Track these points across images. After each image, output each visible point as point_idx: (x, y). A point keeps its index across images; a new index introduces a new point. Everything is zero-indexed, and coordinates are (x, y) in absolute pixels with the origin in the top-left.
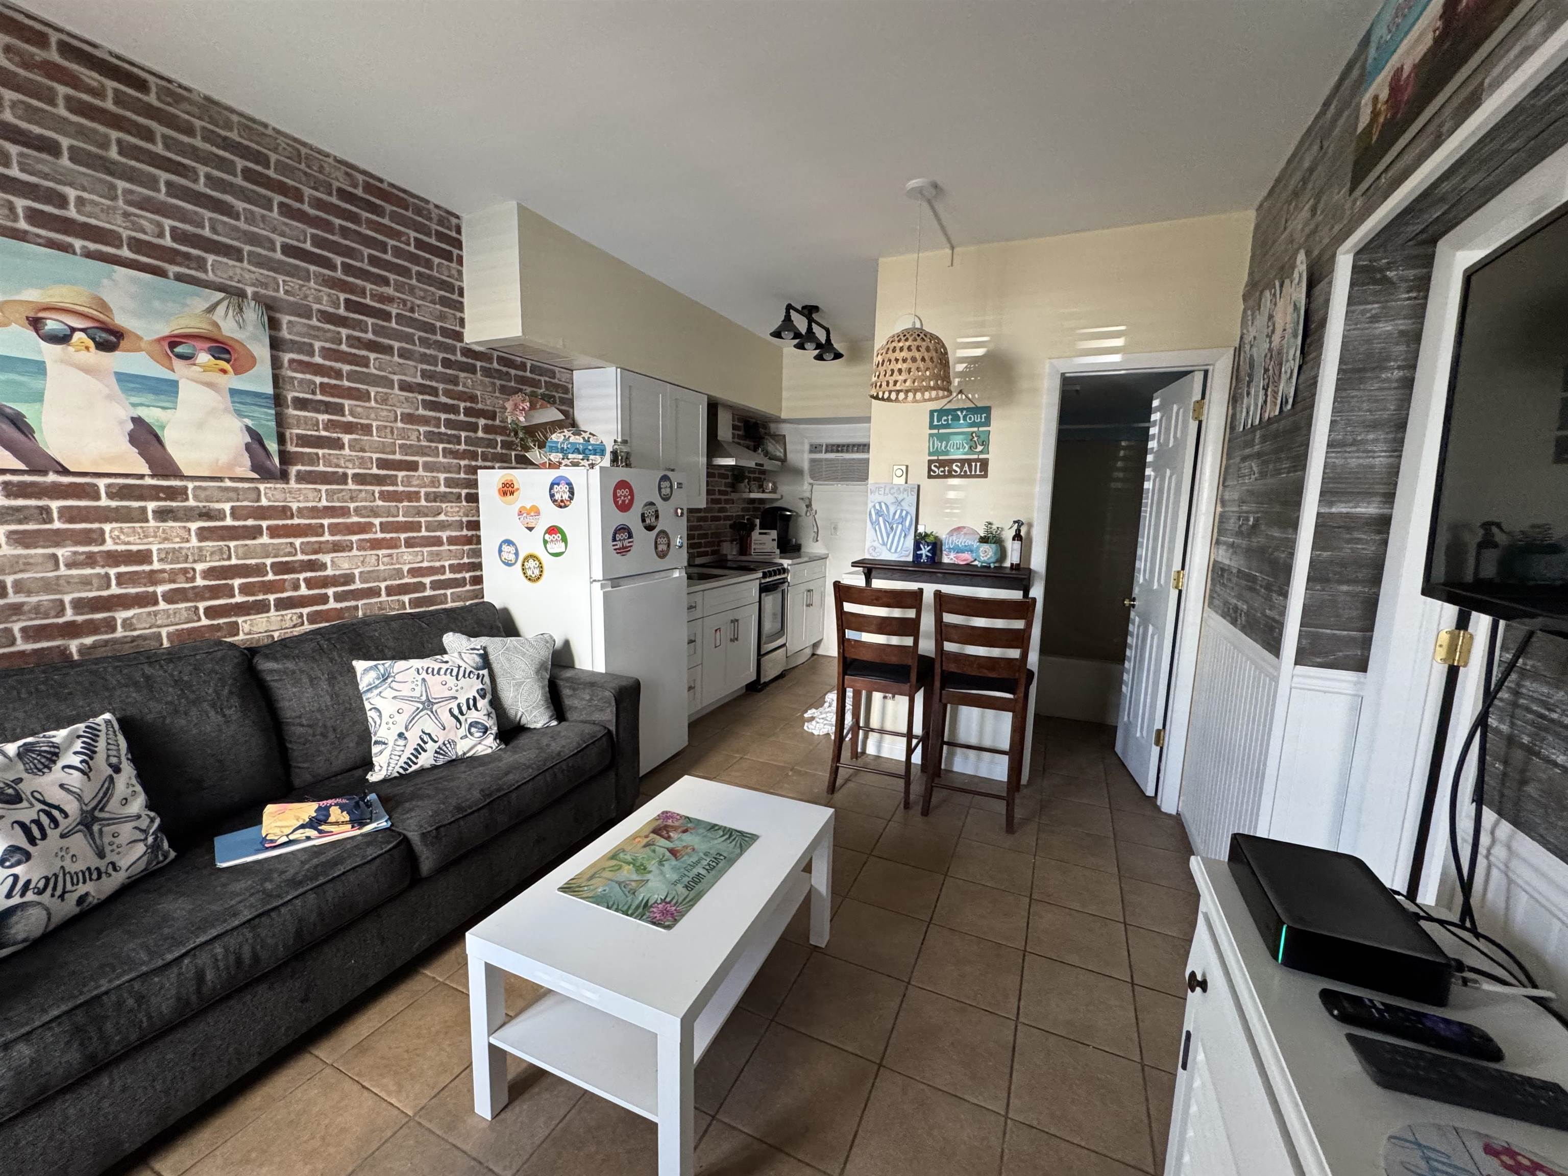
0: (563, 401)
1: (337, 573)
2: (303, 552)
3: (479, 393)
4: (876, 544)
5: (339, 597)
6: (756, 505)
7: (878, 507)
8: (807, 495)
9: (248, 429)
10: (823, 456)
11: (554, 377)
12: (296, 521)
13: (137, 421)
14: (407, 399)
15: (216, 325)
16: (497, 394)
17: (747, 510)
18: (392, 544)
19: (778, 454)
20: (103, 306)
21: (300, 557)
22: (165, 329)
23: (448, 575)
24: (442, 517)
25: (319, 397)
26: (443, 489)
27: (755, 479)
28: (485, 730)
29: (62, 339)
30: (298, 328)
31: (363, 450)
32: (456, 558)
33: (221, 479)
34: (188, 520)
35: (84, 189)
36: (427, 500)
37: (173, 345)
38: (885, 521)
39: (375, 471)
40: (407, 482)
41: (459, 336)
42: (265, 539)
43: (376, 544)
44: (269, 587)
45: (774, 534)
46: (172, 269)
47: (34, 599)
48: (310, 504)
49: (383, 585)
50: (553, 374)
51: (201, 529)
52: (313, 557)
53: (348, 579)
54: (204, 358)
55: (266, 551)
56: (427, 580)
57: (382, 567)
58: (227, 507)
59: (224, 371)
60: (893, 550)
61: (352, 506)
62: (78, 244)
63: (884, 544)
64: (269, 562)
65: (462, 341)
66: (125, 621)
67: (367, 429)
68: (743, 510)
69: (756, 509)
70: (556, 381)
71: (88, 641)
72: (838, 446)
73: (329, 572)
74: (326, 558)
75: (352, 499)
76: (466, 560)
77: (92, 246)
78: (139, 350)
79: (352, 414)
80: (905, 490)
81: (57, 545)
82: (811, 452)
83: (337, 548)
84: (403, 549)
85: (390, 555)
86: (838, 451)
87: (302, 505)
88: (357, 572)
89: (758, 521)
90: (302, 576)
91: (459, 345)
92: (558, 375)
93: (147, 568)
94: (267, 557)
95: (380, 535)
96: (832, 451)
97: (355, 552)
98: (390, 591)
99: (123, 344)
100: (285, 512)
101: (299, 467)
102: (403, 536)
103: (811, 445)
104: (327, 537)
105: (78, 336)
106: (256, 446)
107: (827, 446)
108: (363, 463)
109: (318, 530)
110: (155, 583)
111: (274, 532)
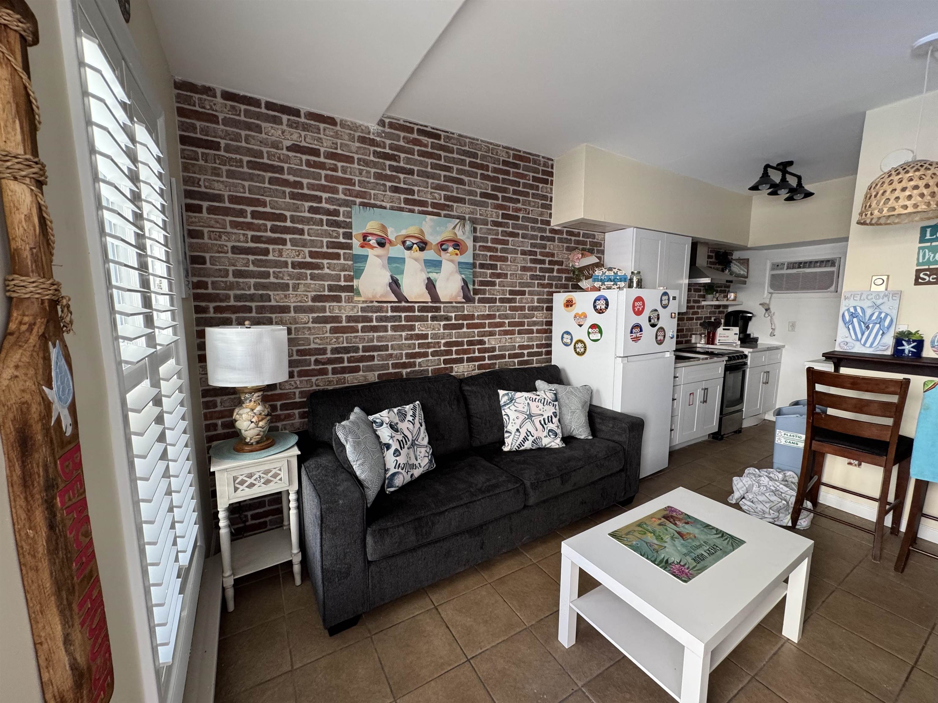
0: (598, 251)
1: (490, 346)
2: (478, 336)
3: (556, 252)
4: (849, 340)
5: (490, 358)
6: (721, 309)
7: (852, 310)
8: (767, 302)
9: (463, 279)
10: (785, 271)
11: (594, 238)
12: (476, 321)
13: (429, 279)
14: (523, 258)
15: (455, 234)
16: (565, 252)
17: (714, 313)
18: (512, 333)
19: (742, 272)
20: (422, 232)
21: (477, 338)
22: (439, 239)
23: (535, 350)
24: (534, 319)
25: (488, 262)
26: (536, 304)
27: (721, 292)
28: (556, 435)
29: (409, 248)
30: (484, 231)
31: (504, 286)
32: (539, 340)
33: (451, 303)
34: (441, 321)
35: (420, 186)
36: (528, 310)
37: (442, 245)
38: (859, 322)
39: (508, 296)
40: (521, 301)
41: (548, 223)
42: (465, 330)
43: (506, 333)
44: (465, 352)
45: (736, 330)
46: (443, 213)
47: (395, 352)
48: (482, 313)
49: (507, 353)
50: (594, 236)
51: (444, 325)
52: (481, 338)
53: (493, 349)
54: (451, 249)
55: (465, 335)
56: (526, 352)
57: (507, 344)
58: (453, 315)
59: (457, 254)
60: (868, 344)
61: (497, 313)
62: (416, 208)
63: (857, 340)
64: (465, 340)
65: (549, 225)
66: (419, 363)
67: (506, 276)
68: (710, 313)
69: (720, 312)
70: (595, 240)
71: (409, 370)
72: (801, 263)
73: (487, 346)
74: (486, 339)
75: (498, 311)
76: (544, 342)
77: (421, 209)
78: (431, 249)
79: (500, 269)
80: (885, 296)
81: (403, 331)
82: (773, 269)
83: (491, 334)
84: (517, 335)
85: (511, 338)
86: (799, 267)
87: (479, 313)
88: (497, 346)
89: (723, 321)
90: (476, 347)
91: (548, 227)
92: (597, 237)
93: (427, 341)
94: (465, 338)
95: (508, 328)
96: (793, 268)
97: (497, 336)
98: (510, 356)
99: (427, 247)
100: (472, 317)
101: (479, 296)
102: (517, 329)
103: (773, 264)
104: (487, 329)
105: (415, 246)
106: (465, 287)
107: (788, 264)
108: (504, 293)
109: (483, 326)
110: (429, 348)
111: (469, 326)
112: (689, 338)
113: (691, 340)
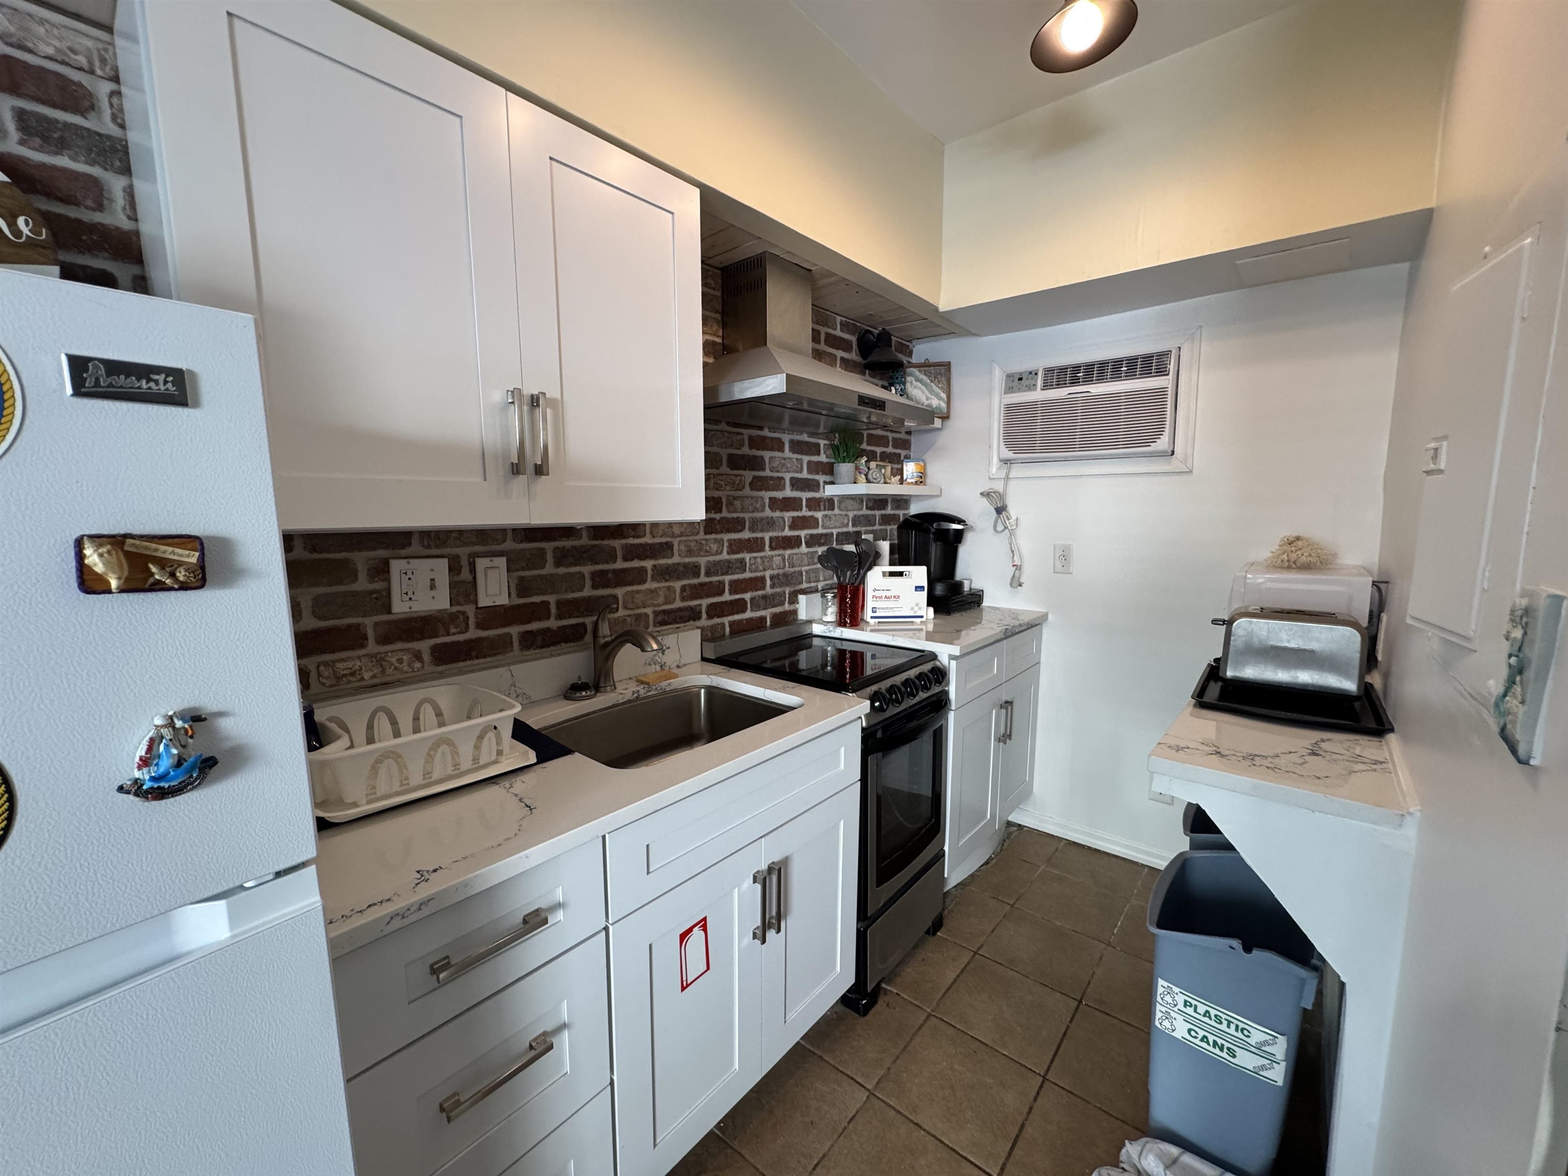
6: (889, 511)
8: (999, 486)
10: (1039, 395)
19: (935, 402)
27: (885, 457)
69: (886, 520)
72: (1076, 368)
82: (1009, 390)
86: (1075, 381)
89: (885, 546)
96: (1059, 385)
103: (1009, 376)
107: (1049, 371)
112: (787, 607)
113: (795, 612)
